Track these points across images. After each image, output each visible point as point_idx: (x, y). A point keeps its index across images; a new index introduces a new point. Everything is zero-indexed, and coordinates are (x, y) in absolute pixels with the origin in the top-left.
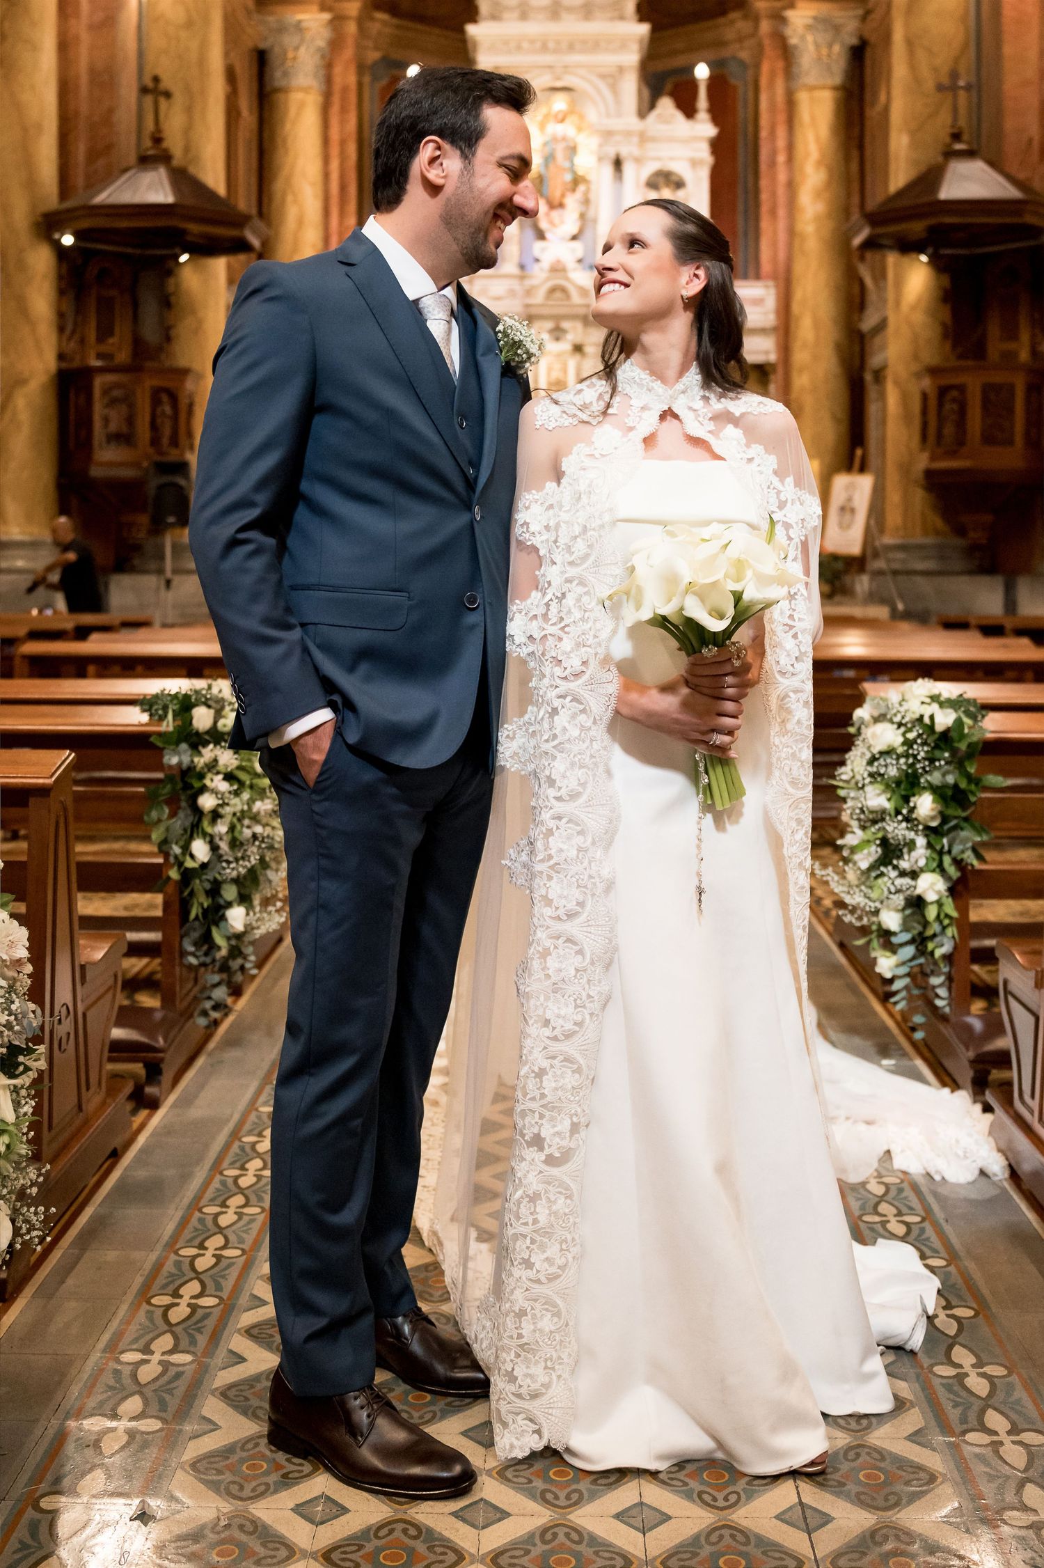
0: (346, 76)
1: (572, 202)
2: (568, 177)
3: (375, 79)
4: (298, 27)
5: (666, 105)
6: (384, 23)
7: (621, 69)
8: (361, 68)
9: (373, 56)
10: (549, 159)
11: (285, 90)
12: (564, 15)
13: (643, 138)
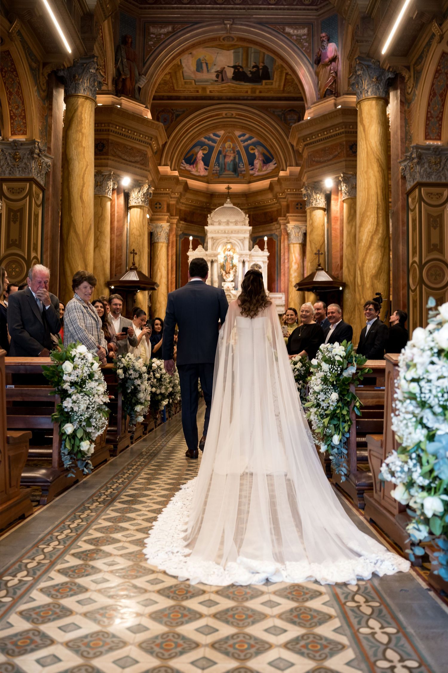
0: (173, 238)
1: (231, 272)
2: (231, 265)
3: (180, 238)
4: (161, 226)
5: (256, 247)
6: (183, 224)
7: (245, 238)
8: (177, 236)
9: (180, 233)
10: (226, 260)
11: (158, 243)
12: (230, 224)
13: (250, 256)
